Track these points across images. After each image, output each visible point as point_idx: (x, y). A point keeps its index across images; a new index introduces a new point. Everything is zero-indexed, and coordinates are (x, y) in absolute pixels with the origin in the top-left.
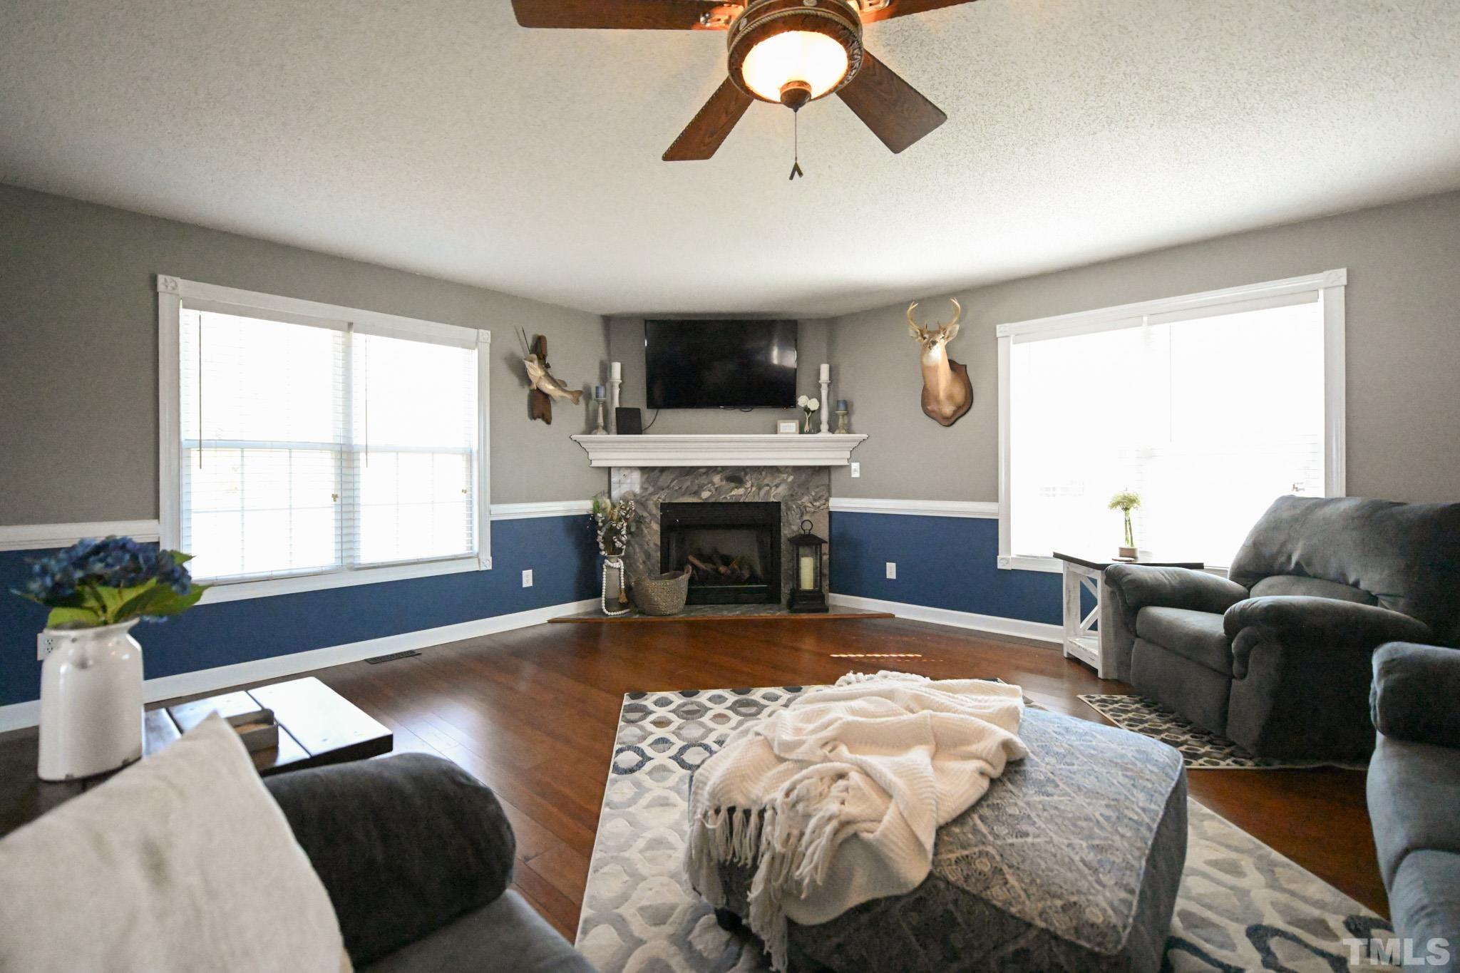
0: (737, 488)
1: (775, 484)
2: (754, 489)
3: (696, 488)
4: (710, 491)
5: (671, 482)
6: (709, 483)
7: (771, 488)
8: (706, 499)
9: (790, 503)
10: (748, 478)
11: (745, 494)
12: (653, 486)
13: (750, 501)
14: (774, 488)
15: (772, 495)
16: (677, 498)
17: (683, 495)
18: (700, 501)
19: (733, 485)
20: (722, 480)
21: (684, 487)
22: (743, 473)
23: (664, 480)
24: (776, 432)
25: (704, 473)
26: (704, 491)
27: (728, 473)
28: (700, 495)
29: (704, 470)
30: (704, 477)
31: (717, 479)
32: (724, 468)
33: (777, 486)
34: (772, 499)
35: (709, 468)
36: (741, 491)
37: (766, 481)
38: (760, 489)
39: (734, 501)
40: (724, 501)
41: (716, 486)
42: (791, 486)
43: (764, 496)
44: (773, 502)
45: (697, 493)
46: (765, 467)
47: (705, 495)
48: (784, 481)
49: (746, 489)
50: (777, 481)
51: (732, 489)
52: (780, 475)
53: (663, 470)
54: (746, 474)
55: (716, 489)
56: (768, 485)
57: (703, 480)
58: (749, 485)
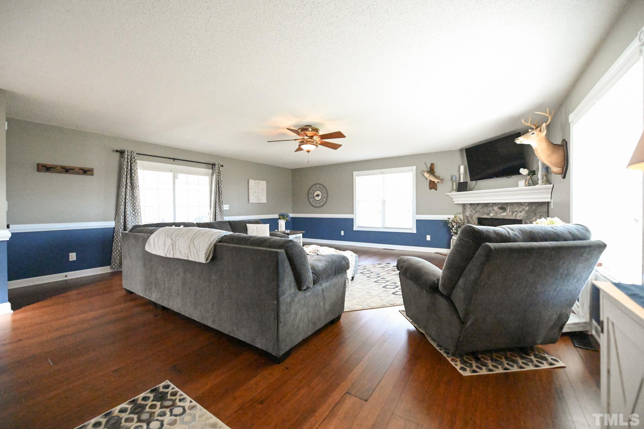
0: (503, 212)
1: (520, 211)
2: (510, 213)
3: (488, 212)
4: (493, 213)
5: (480, 209)
6: (493, 210)
7: (518, 213)
8: (492, 217)
9: (526, 220)
10: (508, 208)
11: (506, 215)
12: (475, 211)
13: (509, 218)
14: (519, 213)
15: (518, 216)
16: (482, 216)
17: (484, 214)
18: (490, 217)
19: (502, 211)
20: (498, 209)
21: (484, 211)
22: (506, 206)
23: (479, 208)
24: (517, 186)
25: (492, 206)
26: (491, 213)
27: (500, 206)
28: (490, 215)
29: (492, 204)
30: (491, 207)
31: (496, 208)
32: (499, 203)
33: (521, 212)
34: (518, 218)
35: (493, 203)
36: (505, 214)
37: (516, 210)
38: (513, 213)
39: (502, 218)
40: (498, 218)
41: (496, 211)
42: (527, 212)
43: (515, 217)
44: (518, 219)
45: (488, 214)
46: (516, 203)
47: (492, 215)
48: (524, 209)
49: (507, 213)
50: (521, 210)
51: (502, 213)
52: (522, 207)
53: (478, 204)
54: (507, 206)
55: (496, 212)
56: (516, 211)
57: (491, 209)
58: (508, 211)
